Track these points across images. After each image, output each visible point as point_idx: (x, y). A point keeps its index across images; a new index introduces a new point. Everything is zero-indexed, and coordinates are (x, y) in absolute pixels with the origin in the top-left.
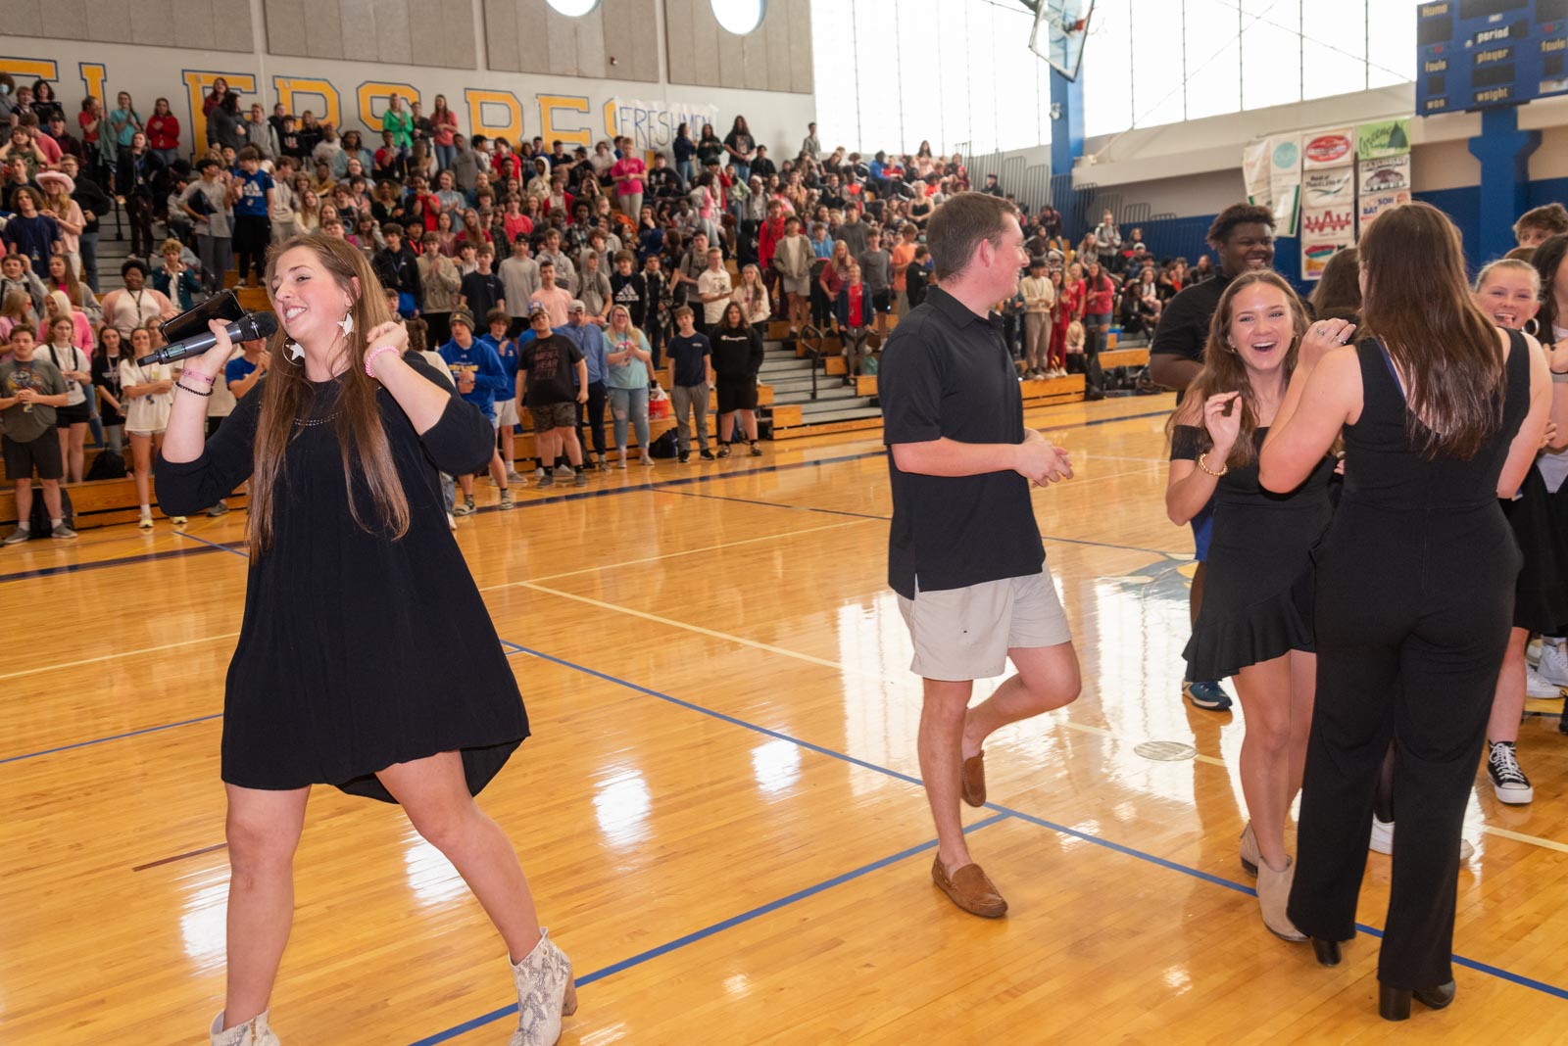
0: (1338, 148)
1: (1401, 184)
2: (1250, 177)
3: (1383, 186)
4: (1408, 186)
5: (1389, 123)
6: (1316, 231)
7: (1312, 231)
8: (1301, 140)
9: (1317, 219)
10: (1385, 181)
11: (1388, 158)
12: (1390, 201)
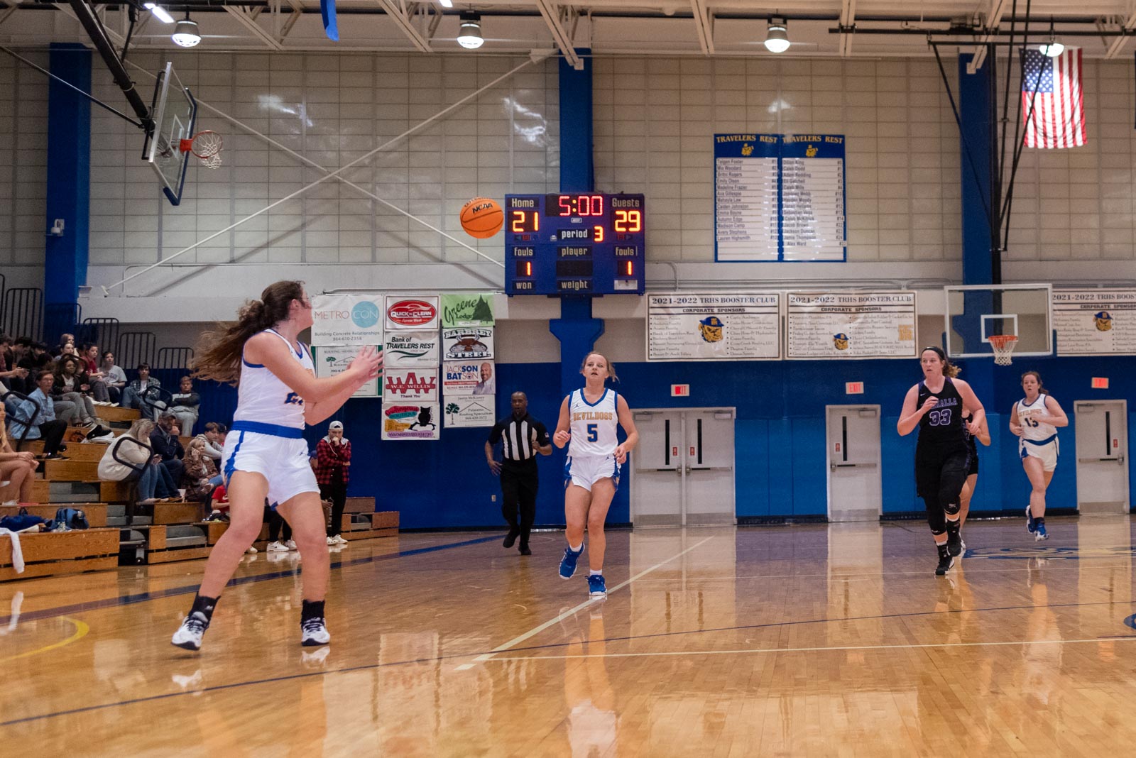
0: (423, 314)
1: (485, 354)
5: (474, 296)
7: (394, 391)
8: (385, 301)
10: (470, 349)
11: (473, 328)
12: (474, 369)
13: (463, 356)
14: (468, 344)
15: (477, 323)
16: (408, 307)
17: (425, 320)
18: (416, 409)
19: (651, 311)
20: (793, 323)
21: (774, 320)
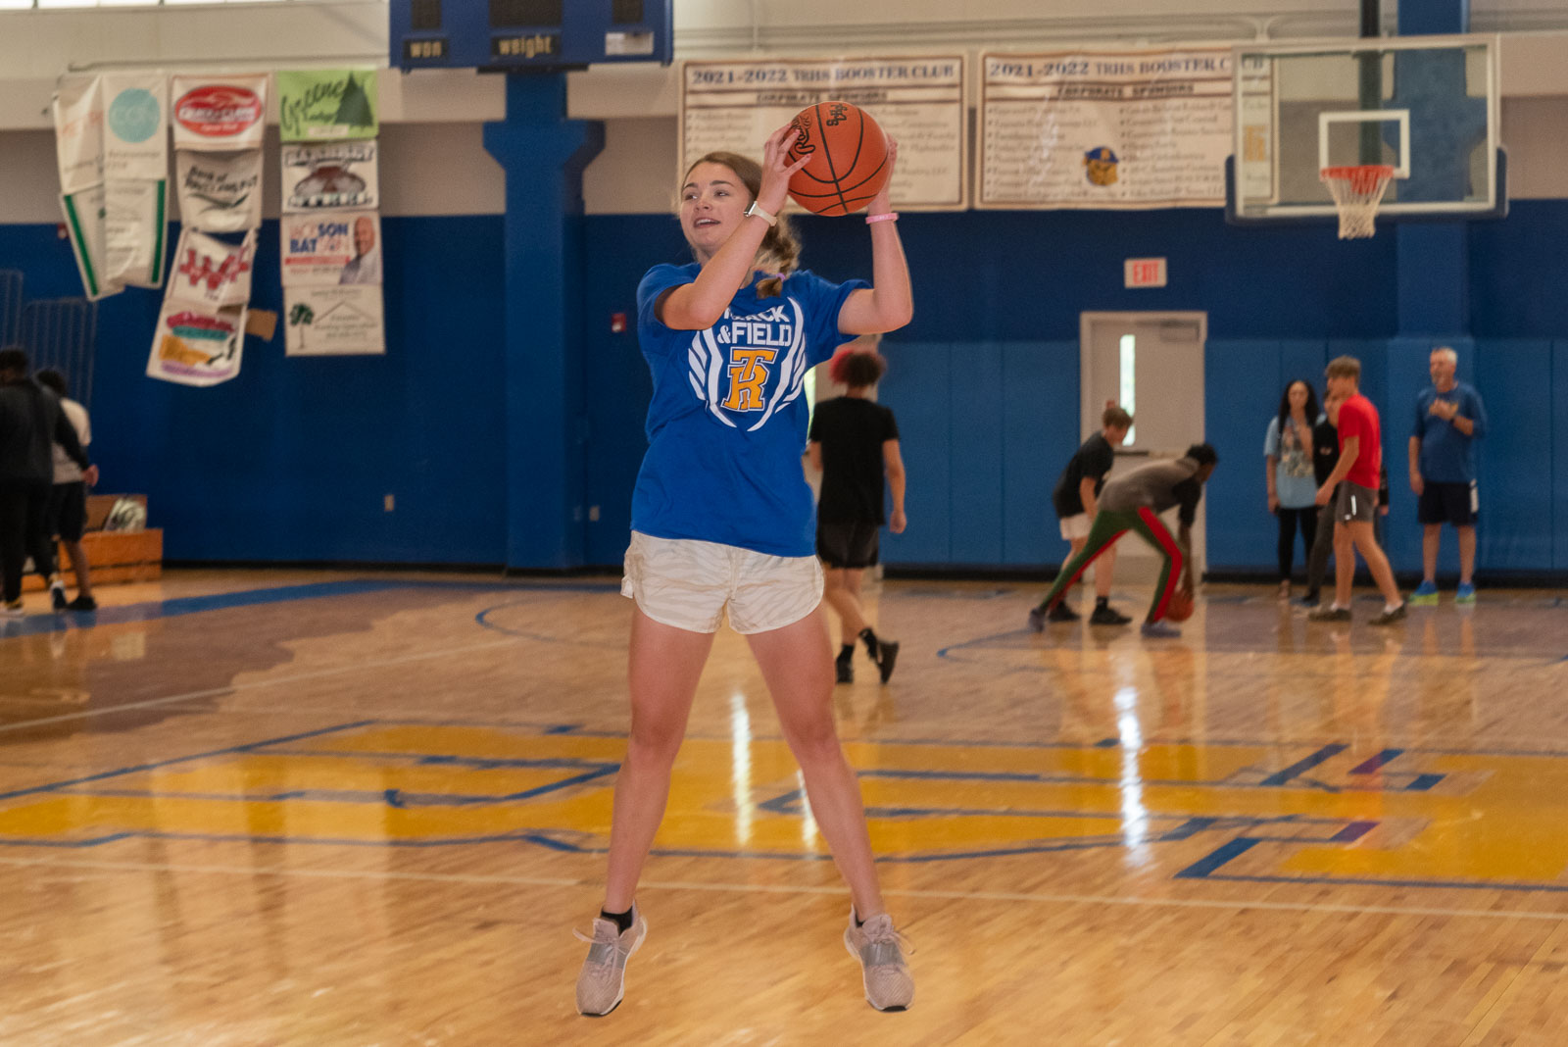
0: (239, 112)
1: (361, 198)
2: (68, 152)
3: (327, 198)
4: (375, 203)
5: (338, 72)
8: (167, 86)
10: (331, 188)
11: (337, 142)
12: (341, 229)
13: (320, 204)
14: (328, 175)
15: (344, 131)
16: (211, 99)
17: (240, 127)
19: (691, 100)
20: (993, 120)
21: (951, 116)
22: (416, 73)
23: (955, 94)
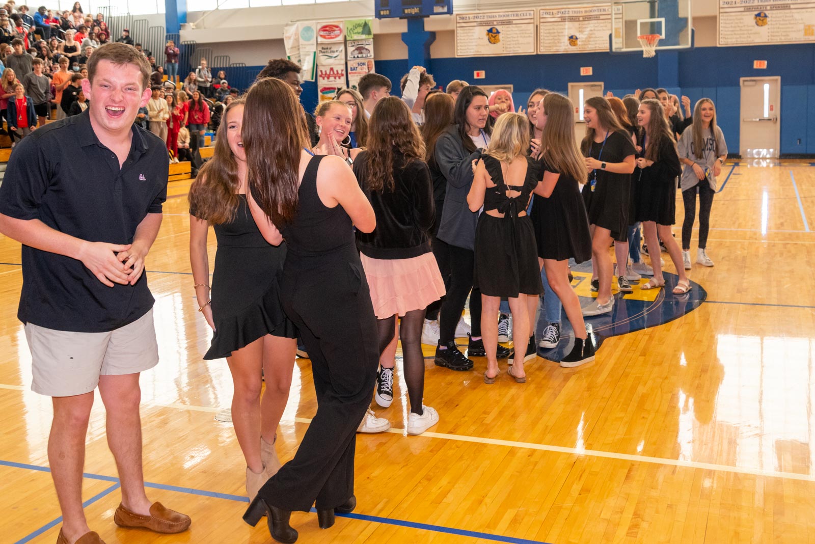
0: (336, 32)
1: (369, 55)
2: (288, 44)
3: (360, 56)
4: (373, 57)
5: (362, 21)
6: (326, 78)
7: (324, 78)
8: (316, 26)
9: (326, 71)
10: (361, 53)
11: (362, 40)
12: (364, 64)
13: (358, 57)
14: (360, 49)
15: (364, 37)
16: (327, 29)
17: (337, 36)
18: (335, 89)
19: (459, 25)
20: (543, 29)
21: (531, 28)
22: (383, 20)
23: (532, 21)
